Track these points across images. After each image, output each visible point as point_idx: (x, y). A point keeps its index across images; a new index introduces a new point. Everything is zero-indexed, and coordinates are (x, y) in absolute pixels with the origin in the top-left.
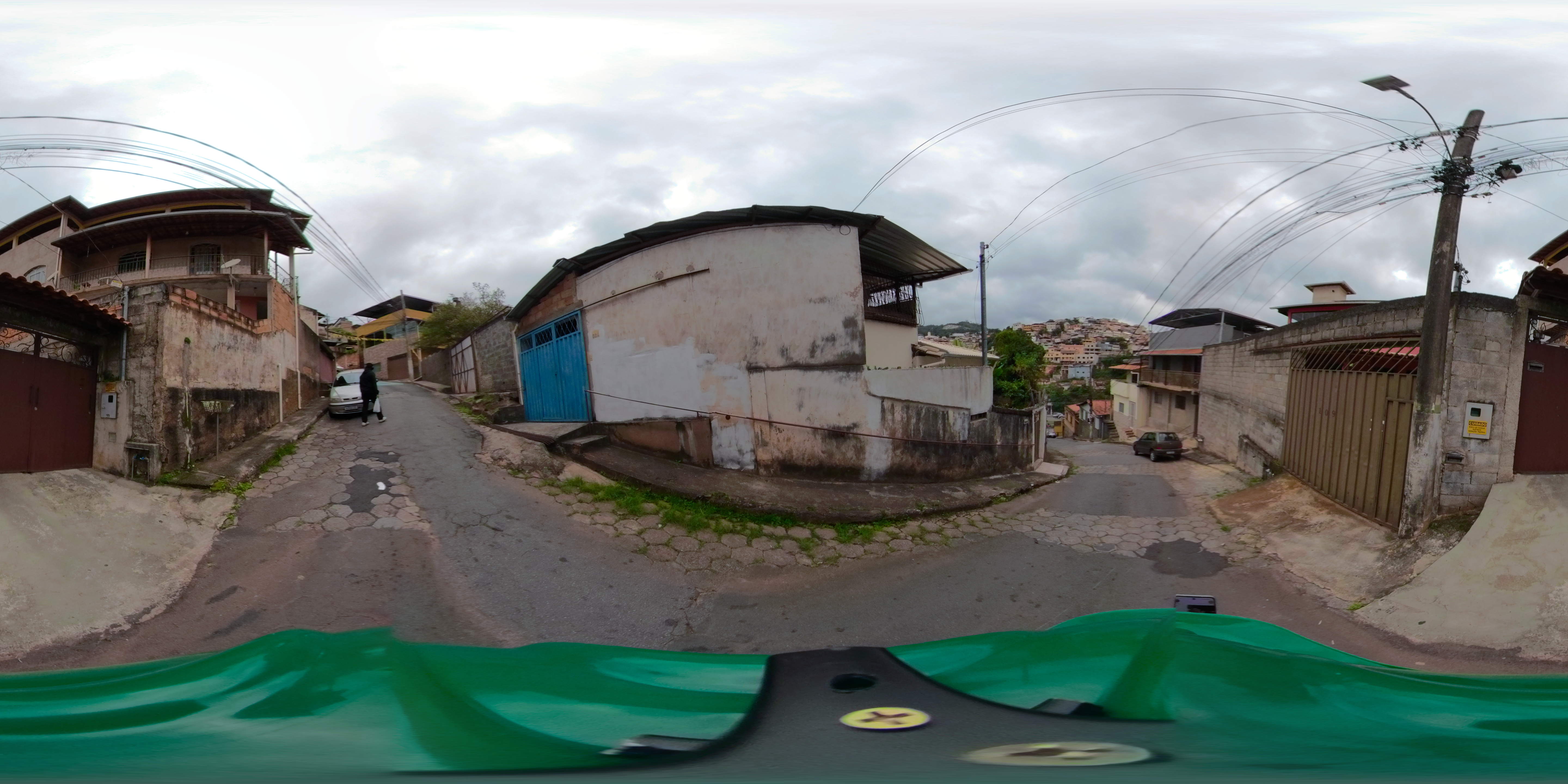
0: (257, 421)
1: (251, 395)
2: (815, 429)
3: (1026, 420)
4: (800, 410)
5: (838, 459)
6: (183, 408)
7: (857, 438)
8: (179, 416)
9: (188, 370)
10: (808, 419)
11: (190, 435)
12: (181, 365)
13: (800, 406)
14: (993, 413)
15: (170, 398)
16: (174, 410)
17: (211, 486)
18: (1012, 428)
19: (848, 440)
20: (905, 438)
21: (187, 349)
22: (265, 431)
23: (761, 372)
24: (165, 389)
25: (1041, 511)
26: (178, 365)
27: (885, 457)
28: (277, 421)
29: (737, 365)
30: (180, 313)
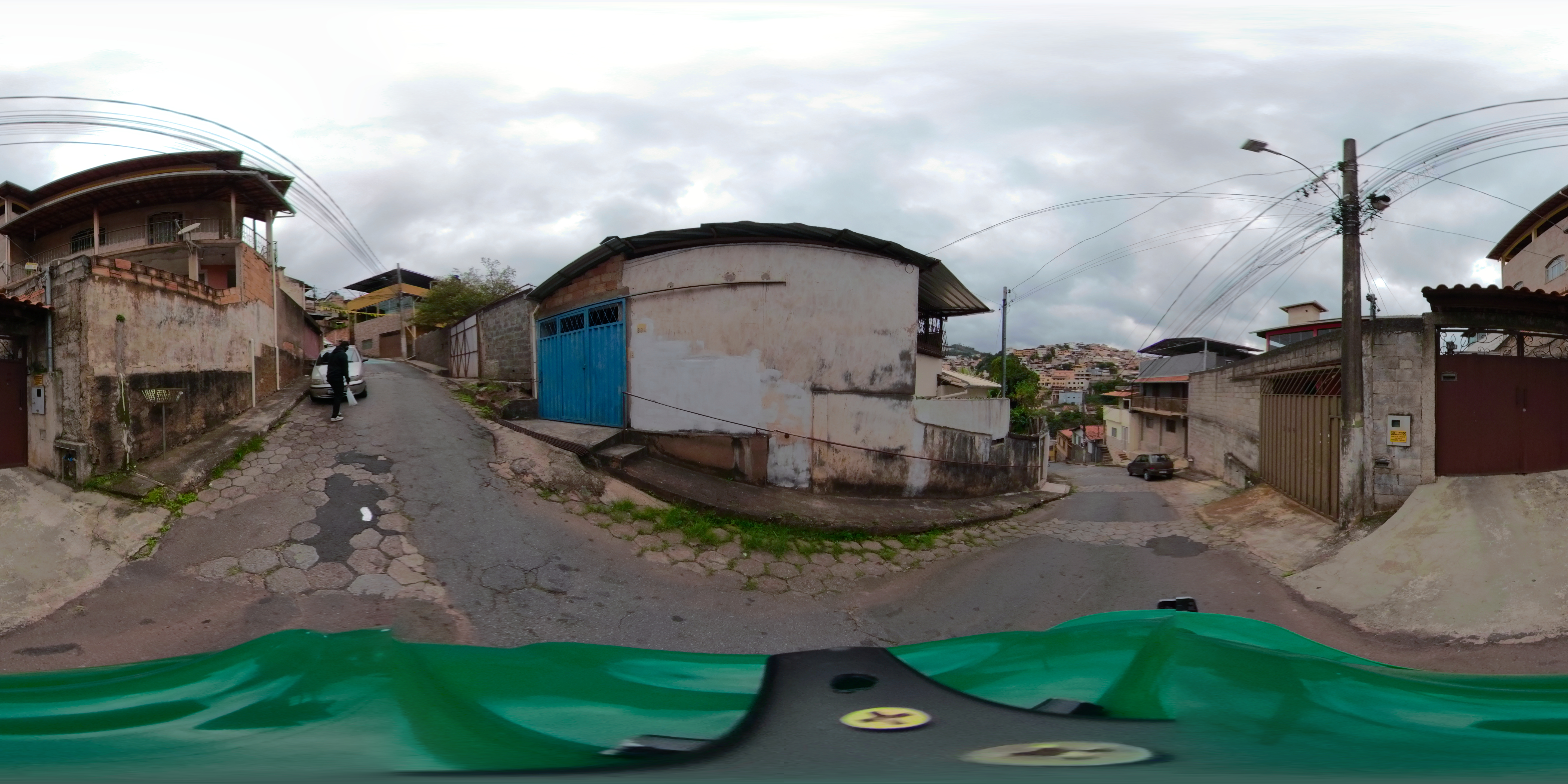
0: (222, 407)
1: (213, 377)
2: (869, 450)
3: (1034, 445)
4: (856, 432)
5: (885, 478)
6: (118, 399)
7: (902, 459)
8: (113, 409)
9: (124, 353)
10: (863, 441)
11: (128, 431)
12: (114, 349)
13: (857, 429)
14: (1009, 439)
15: (99, 389)
16: (105, 403)
17: (144, 497)
18: (1023, 451)
19: (895, 461)
20: (941, 459)
21: (120, 329)
22: (233, 419)
23: (825, 394)
24: (93, 378)
25: (1056, 520)
26: (110, 349)
27: (924, 476)
28: (249, 406)
29: (802, 384)
30: (108, 287)
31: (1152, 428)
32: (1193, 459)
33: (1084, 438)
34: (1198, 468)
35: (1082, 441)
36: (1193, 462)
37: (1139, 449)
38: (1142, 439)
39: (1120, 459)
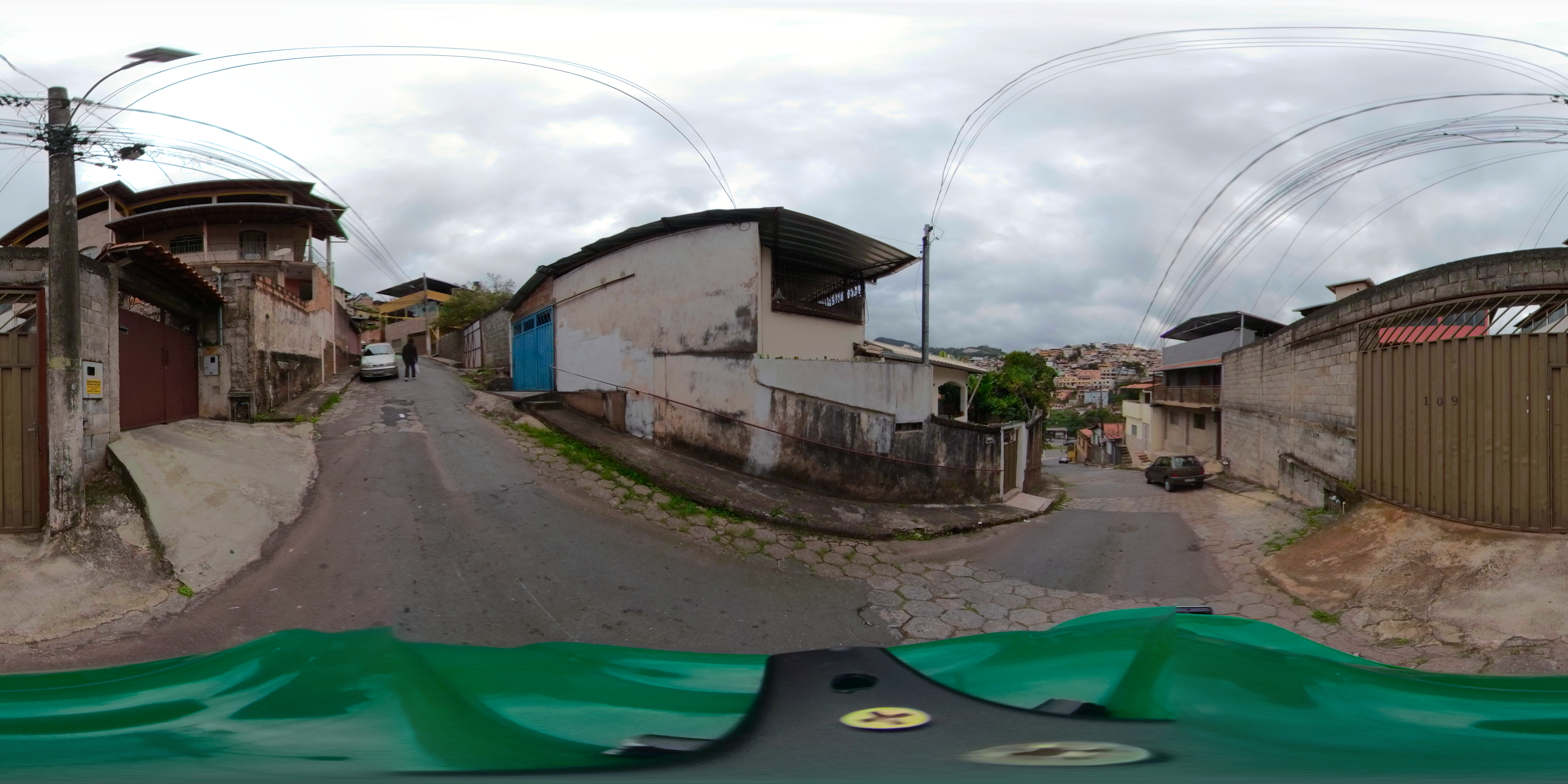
0: (309, 379)
1: (304, 359)
6: (267, 366)
8: (265, 372)
9: (269, 338)
11: (272, 386)
12: (265, 335)
15: (259, 358)
16: (262, 367)
21: (267, 323)
22: (315, 387)
23: (664, 356)
24: (256, 351)
28: (323, 380)
30: (263, 297)
31: (1177, 424)
32: (1229, 461)
33: (1103, 437)
34: (1236, 474)
35: (1101, 441)
36: (1228, 465)
37: (1163, 449)
38: (1165, 438)
39: (1140, 461)
